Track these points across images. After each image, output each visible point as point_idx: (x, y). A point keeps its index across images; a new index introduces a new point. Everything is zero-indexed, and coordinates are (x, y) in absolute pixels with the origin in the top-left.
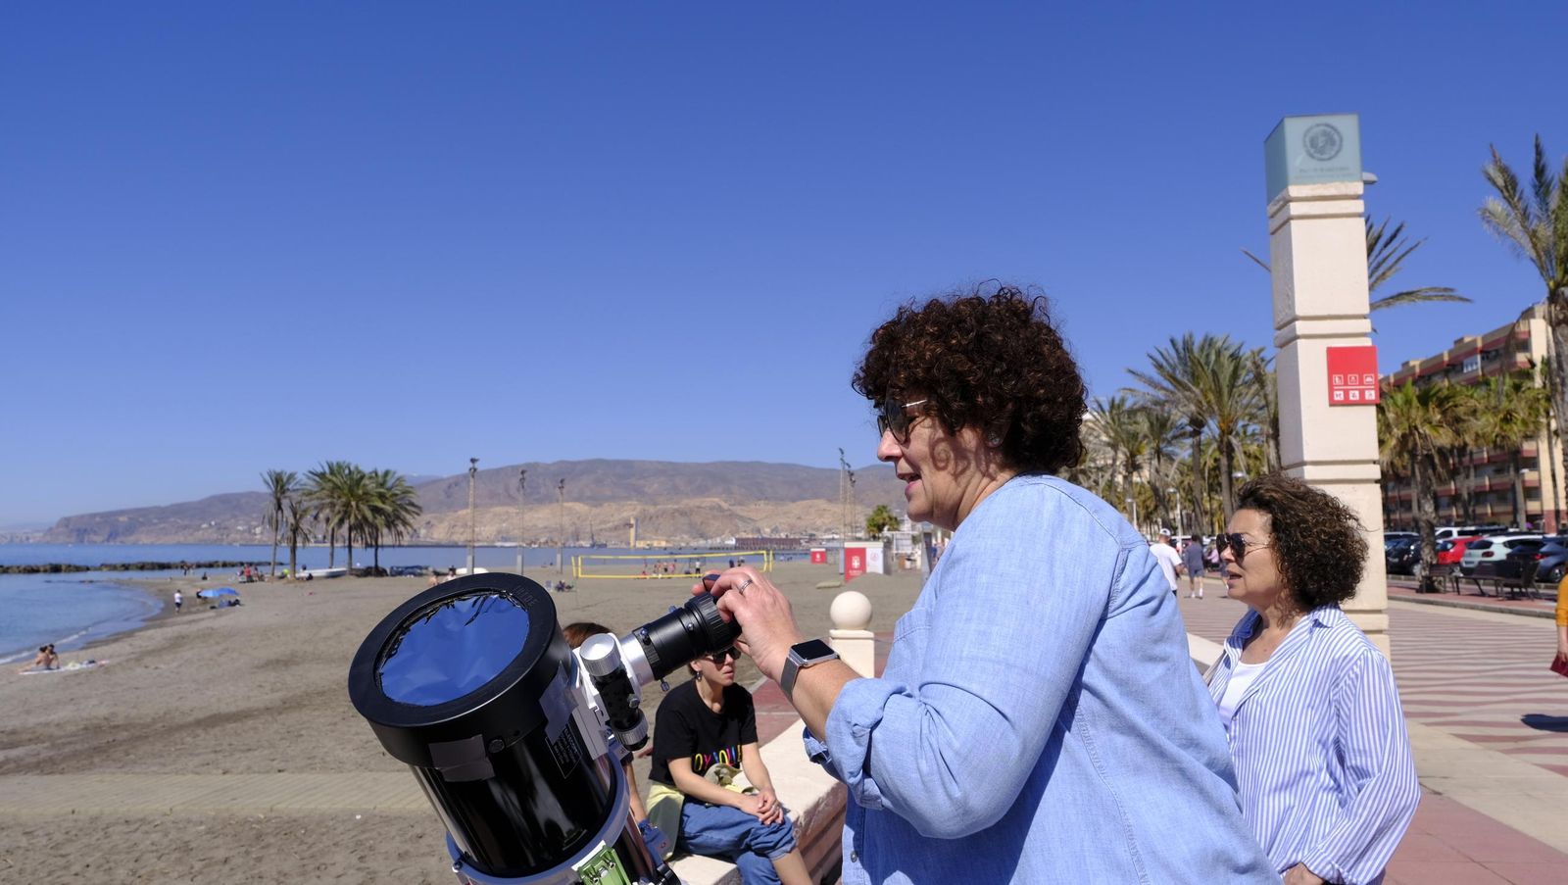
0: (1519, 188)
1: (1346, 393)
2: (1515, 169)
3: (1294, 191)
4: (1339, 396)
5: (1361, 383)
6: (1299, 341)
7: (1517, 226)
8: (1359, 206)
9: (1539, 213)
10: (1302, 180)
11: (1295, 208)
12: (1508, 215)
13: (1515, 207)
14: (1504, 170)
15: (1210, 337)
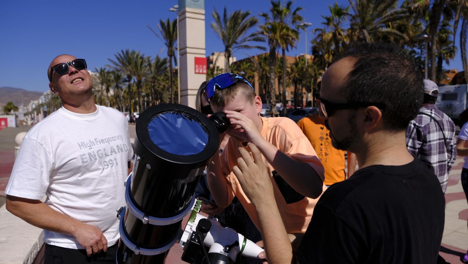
0: (220, 20)
1: (199, 70)
2: (220, 14)
3: (187, 9)
4: (197, 71)
5: (203, 68)
6: (187, 54)
7: (219, 31)
8: (203, 17)
9: (224, 27)
10: (190, 6)
11: (188, 15)
12: (217, 27)
13: (219, 25)
14: (217, 14)
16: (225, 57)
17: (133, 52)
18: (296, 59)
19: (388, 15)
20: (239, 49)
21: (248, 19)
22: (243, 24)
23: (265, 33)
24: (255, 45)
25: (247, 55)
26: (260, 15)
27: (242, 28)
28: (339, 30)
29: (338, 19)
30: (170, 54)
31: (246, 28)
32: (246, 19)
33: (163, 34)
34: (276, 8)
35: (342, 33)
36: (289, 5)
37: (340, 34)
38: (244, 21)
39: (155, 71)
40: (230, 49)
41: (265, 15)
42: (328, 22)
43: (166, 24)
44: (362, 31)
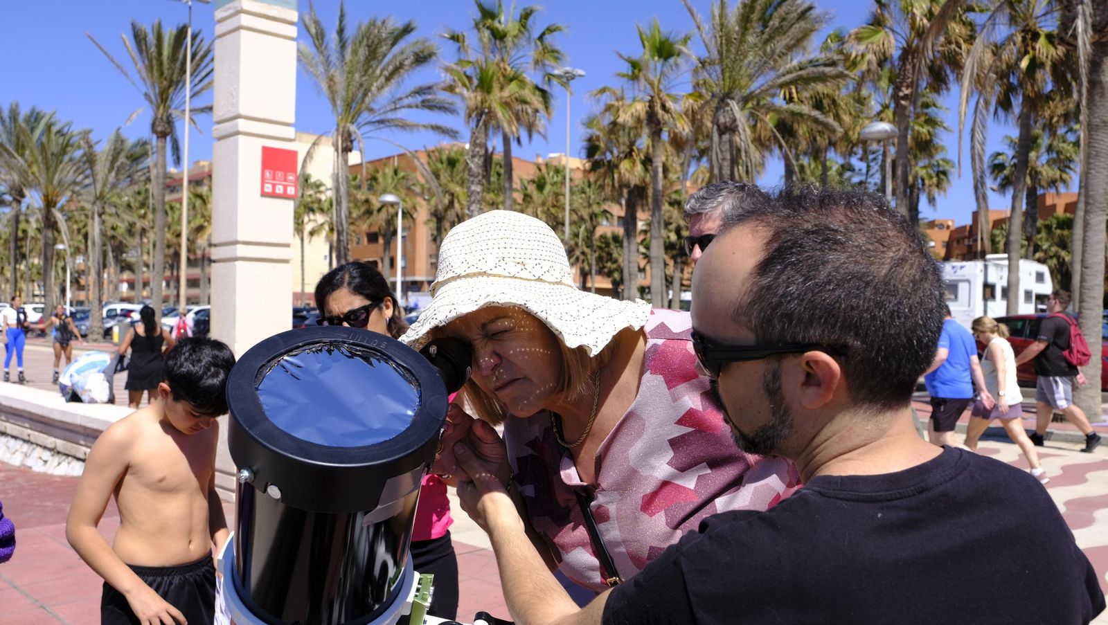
0: (326, 39)
1: (274, 187)
2: (324, 25)
4: (268, 189)
5: (284, 180)
6: (240, 137)
7: (321, 69)
8: (293, 32)
9: (338, 63)
11: (244, 20)
12: (313, 58)
13: (322, 53)
14: (316, 23)
15: (38, 110)
16: (337, 150)
17: (33, 111)
18: (540, 170)
19: (794, 67)
20: (379, 129)
21: (407, 45)
22: (395, 57)
23: (457, 90)
24: (426, 123)
25: (400, 146)
26: (444, 37)
27: (391, 68)
28: (661, 95)
29: (659, 65)
30: (159, 129)
31: (402, 71)
32: (401, 44)
33: (140, 64)
34: (489, 22)
35: (670, 104)
36: (526, 15)
37: (664, 107)
38: (396, 49)
39: (107, 178)
40: (353, 128)
41: (455, 38)
42: (633, 72)
43: (151, 39)
44: (728, 105)
